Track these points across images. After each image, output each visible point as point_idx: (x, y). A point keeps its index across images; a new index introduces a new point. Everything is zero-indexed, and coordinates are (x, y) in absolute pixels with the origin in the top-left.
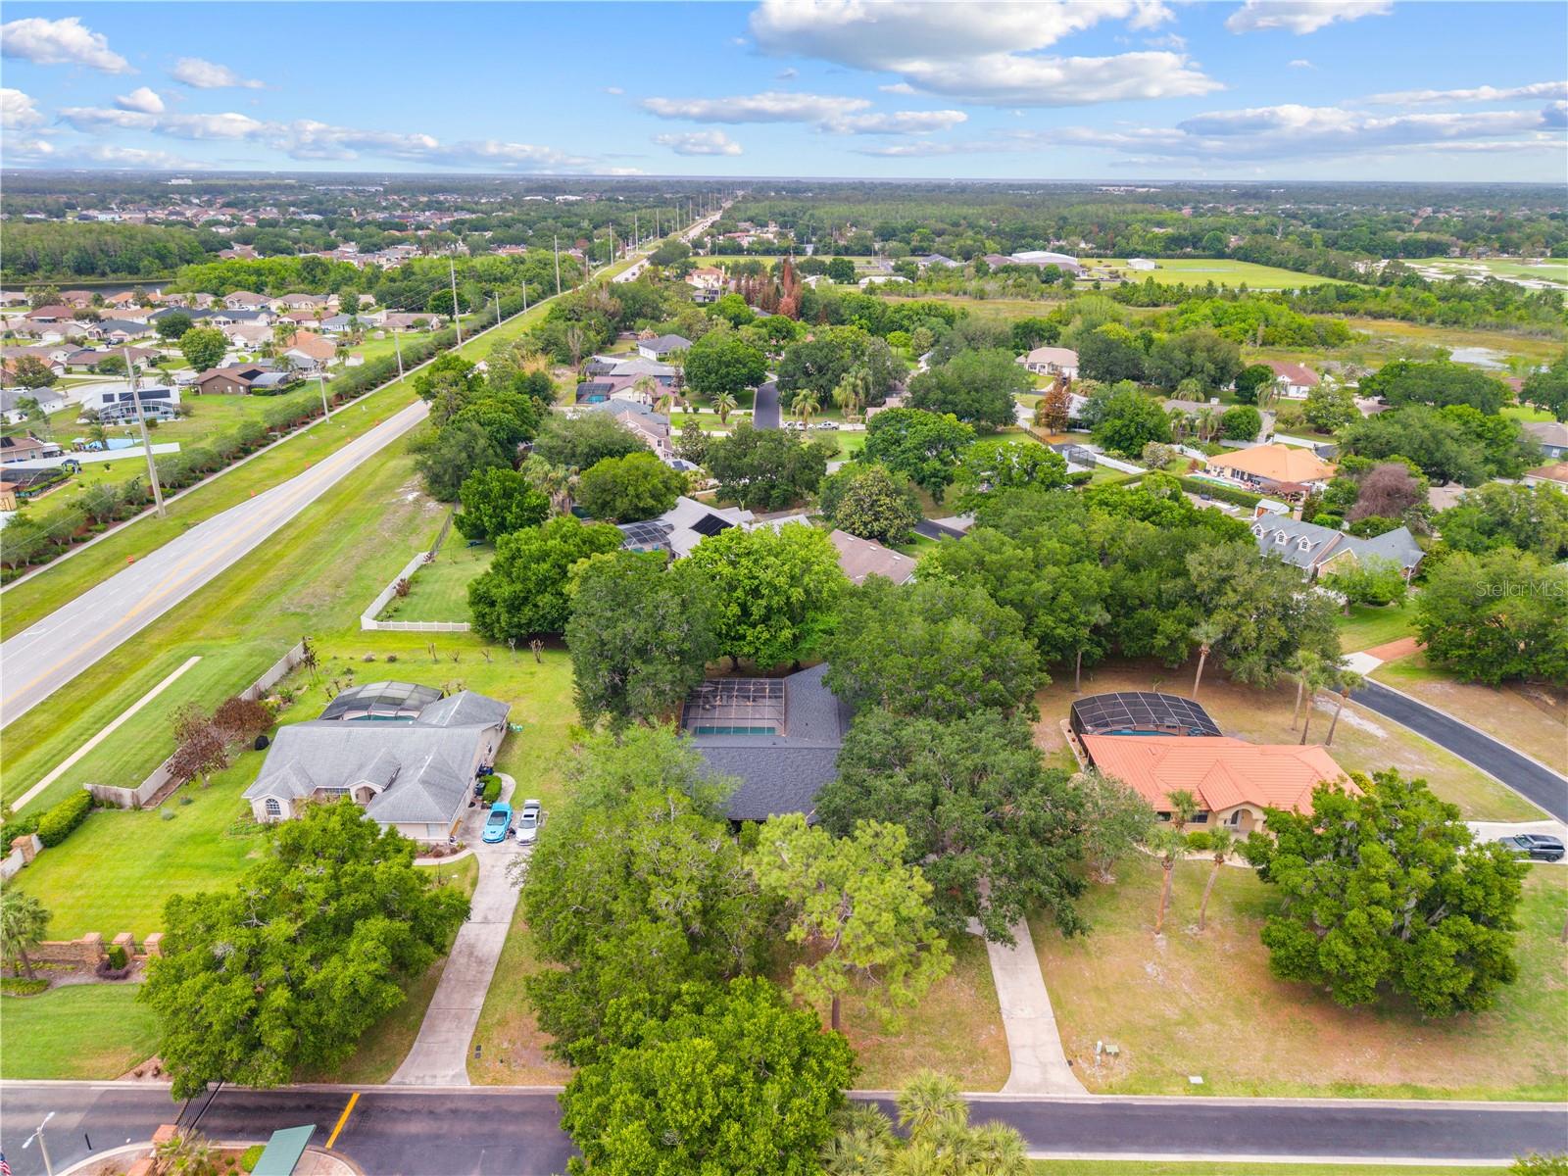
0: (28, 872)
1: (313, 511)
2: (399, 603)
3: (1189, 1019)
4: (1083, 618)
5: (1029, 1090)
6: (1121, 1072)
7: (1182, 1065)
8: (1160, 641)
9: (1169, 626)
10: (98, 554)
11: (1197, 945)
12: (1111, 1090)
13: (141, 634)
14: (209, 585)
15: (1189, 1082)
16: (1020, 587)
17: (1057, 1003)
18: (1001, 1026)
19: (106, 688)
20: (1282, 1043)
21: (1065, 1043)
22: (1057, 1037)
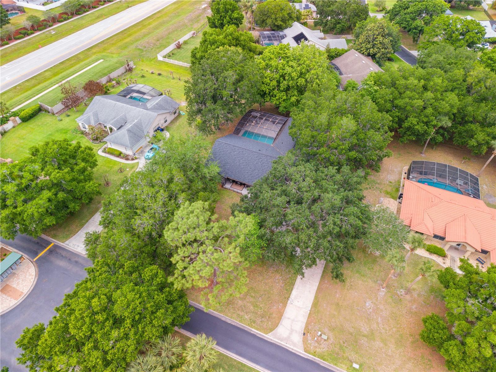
0: (15, 129)
1: (170, 7)
2: (175, 52)
3: (371, 336)
4: (434, 122)
5: (279, 339)
6: (323, 348)
7: (353, 356)
8: (473, 142)
9: (481, 136)
10: (97, 14)
11: (399, 301)
12: (314, 354)
13: (91, 48)
14: (121, 32)
15: (351, 366)
16: (407, 100)
17: (315, 304)
18: (285, 305)
19: (72, 66)
20: (409, 365)
21: (308, 324)
22: (305, 321)
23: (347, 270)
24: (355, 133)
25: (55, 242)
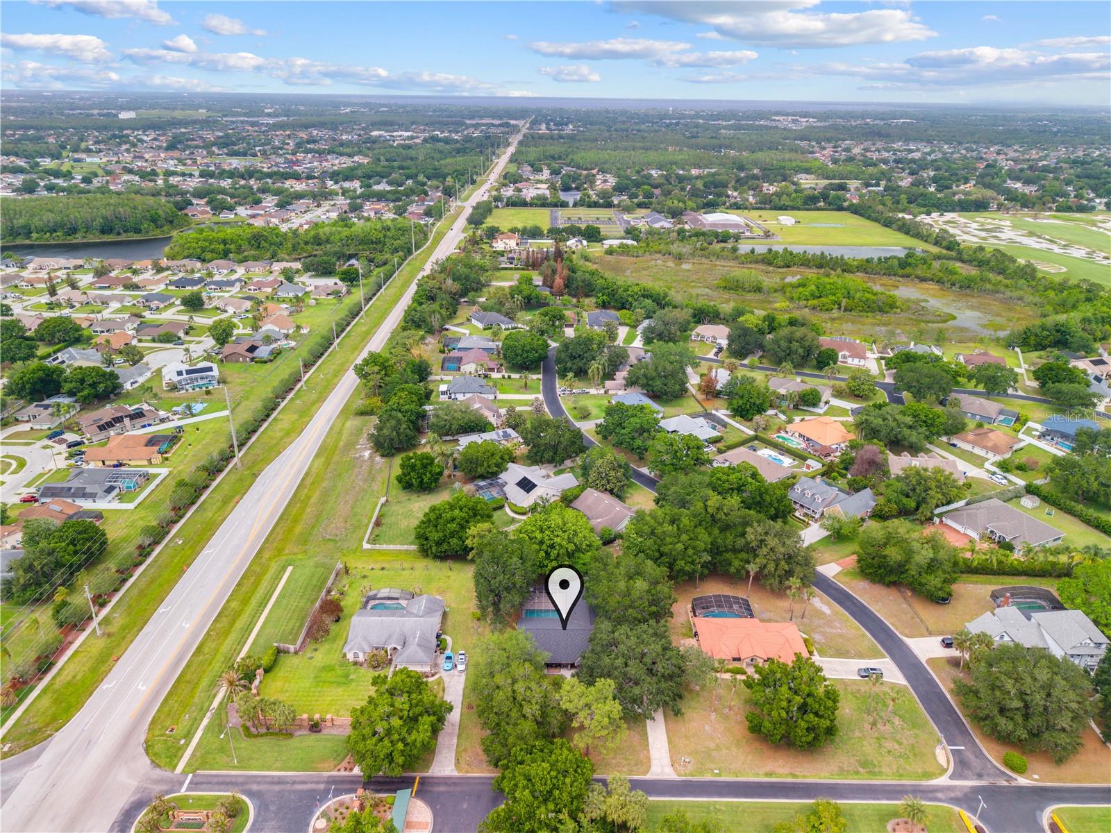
0: (263, 685)
1: (316, 464)
2: (377, 531)
3: (718, 748)
4: (698, 561)
5: (656, 775)
6: (690, 768)
7: (712, 766)
8: (732, 570)
9: (736, 563)
10: (218, 496)
11: (727, 718)
12: (686, 775)
13: (260, 552)
14: (281, 518)
15: (713, 772)
16: (670, 546)
17: (670, 742)
18: (648, 751)
19: (256, 585)
20: (750, 757)
21: (671, 757)
22: (668, 755)
23: (681, 705)
24: (648, 591)
25: (418, 775)
